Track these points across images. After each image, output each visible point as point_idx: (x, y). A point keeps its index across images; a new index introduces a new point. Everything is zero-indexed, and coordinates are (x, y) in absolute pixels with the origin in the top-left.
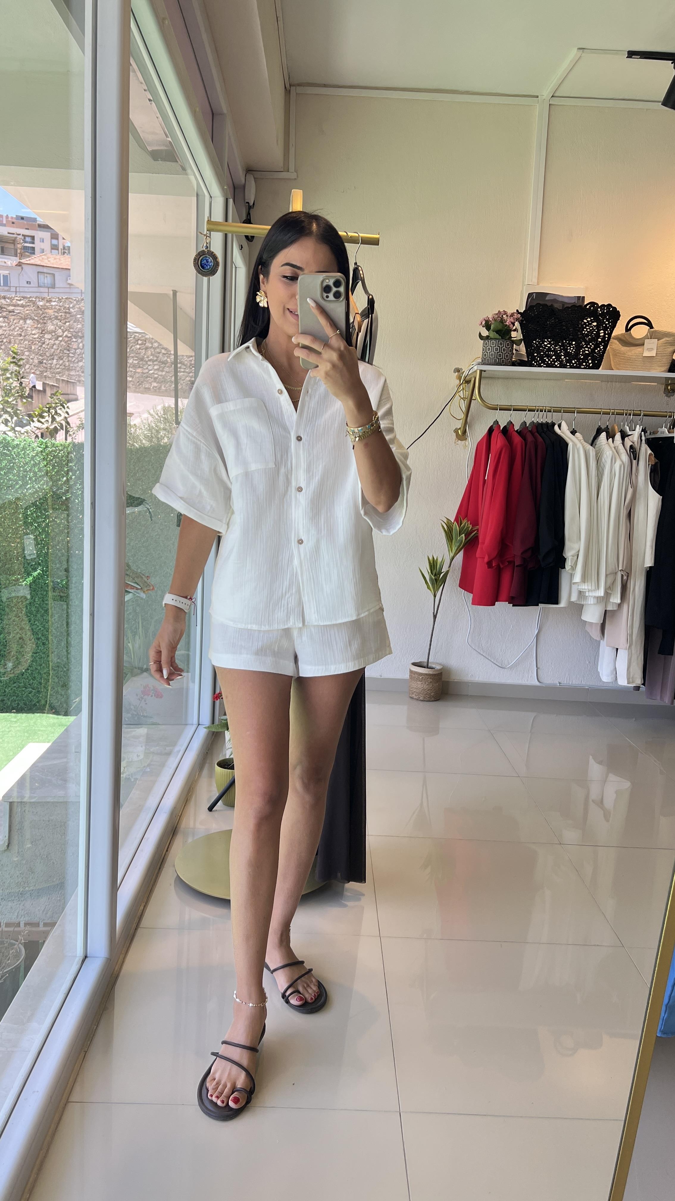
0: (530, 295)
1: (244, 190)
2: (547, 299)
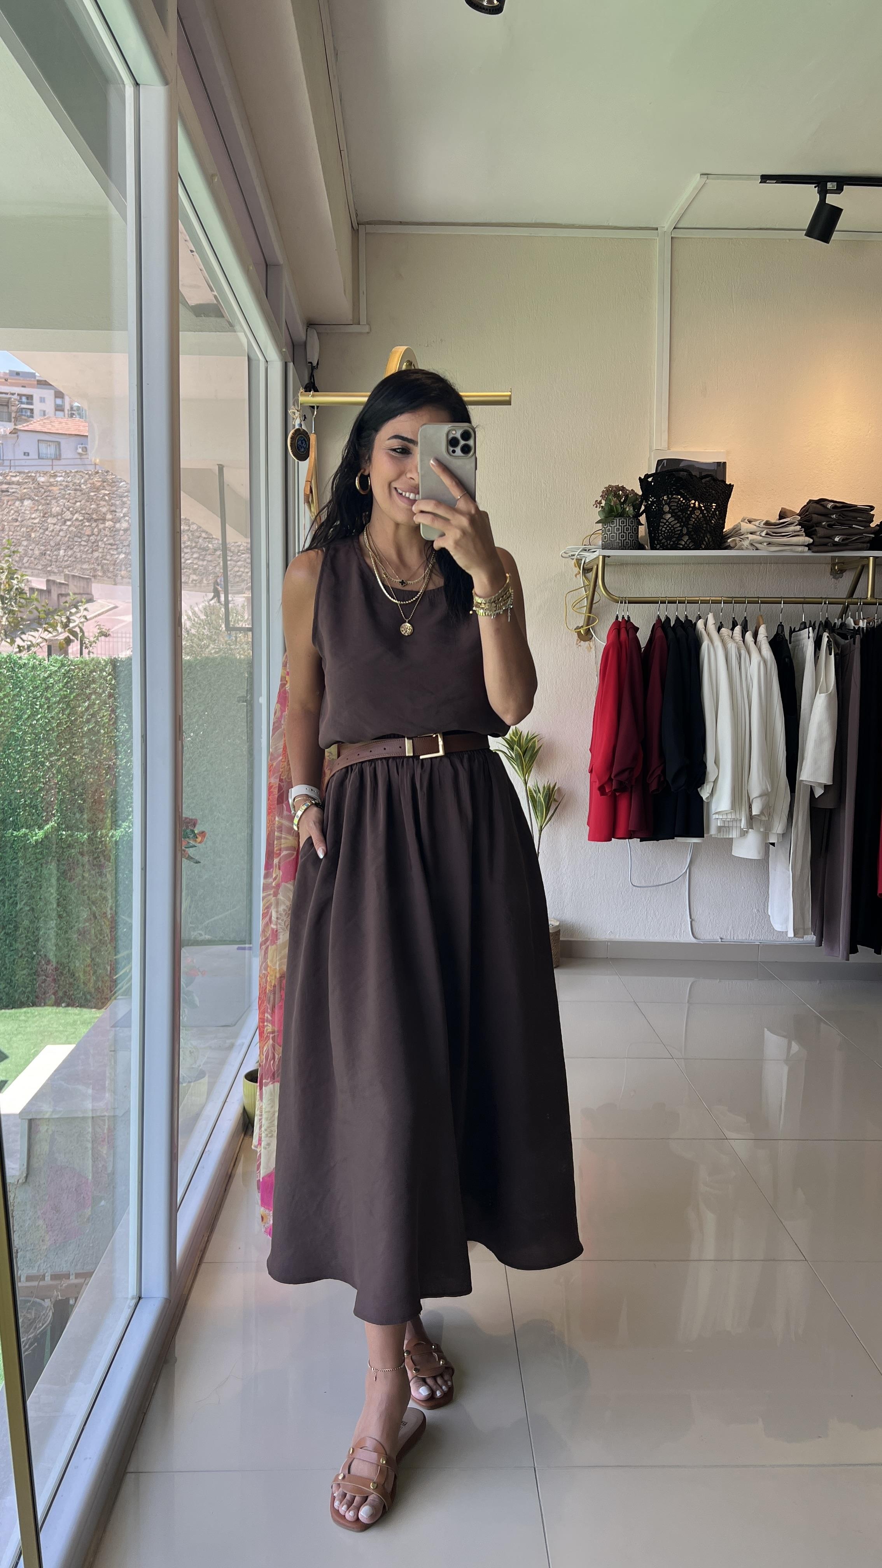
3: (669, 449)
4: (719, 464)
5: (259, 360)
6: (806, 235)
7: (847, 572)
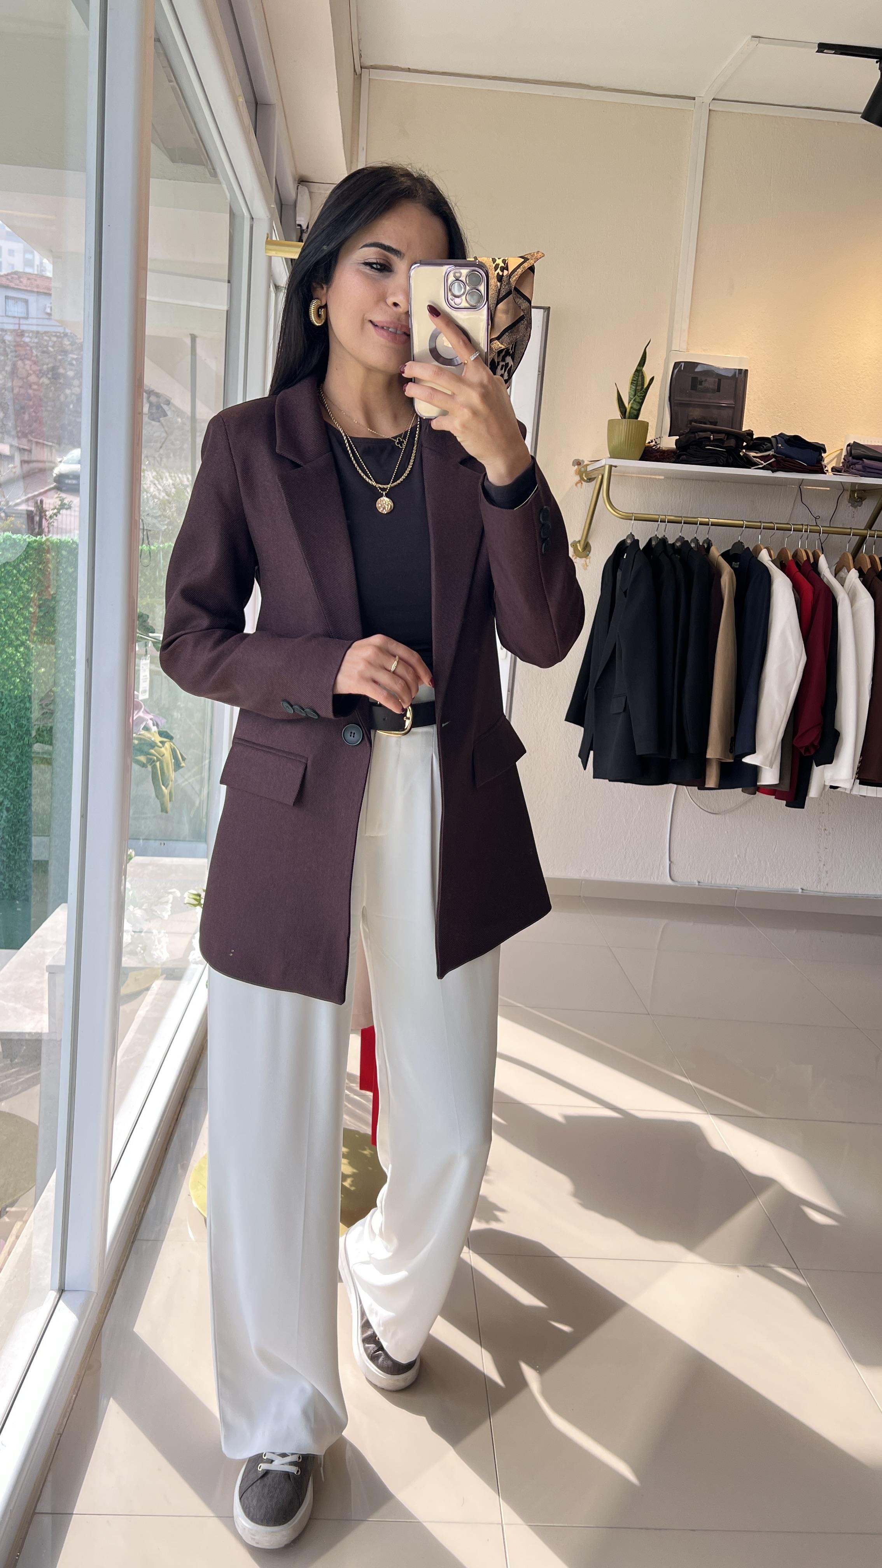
0: (677, 364)
1: (295, 207)
2: (696, 370)
3: (688, 350)
4: (740, 370)
5: (244, 214)
6: (861, 117)
7: (866, 500)
